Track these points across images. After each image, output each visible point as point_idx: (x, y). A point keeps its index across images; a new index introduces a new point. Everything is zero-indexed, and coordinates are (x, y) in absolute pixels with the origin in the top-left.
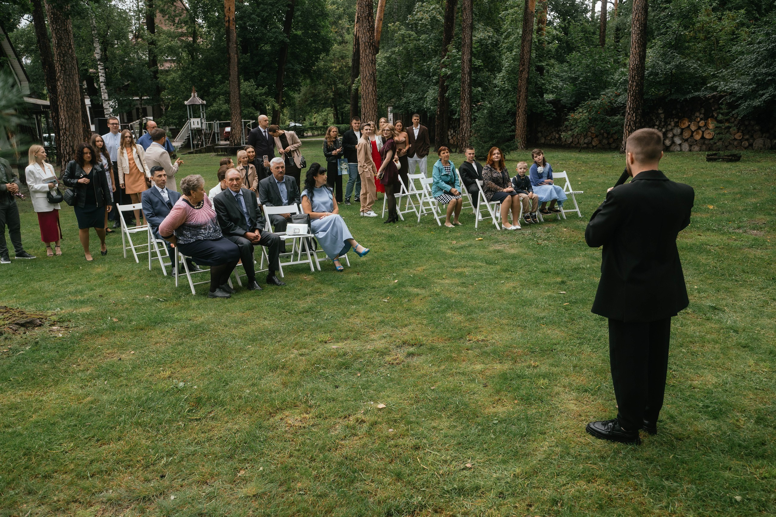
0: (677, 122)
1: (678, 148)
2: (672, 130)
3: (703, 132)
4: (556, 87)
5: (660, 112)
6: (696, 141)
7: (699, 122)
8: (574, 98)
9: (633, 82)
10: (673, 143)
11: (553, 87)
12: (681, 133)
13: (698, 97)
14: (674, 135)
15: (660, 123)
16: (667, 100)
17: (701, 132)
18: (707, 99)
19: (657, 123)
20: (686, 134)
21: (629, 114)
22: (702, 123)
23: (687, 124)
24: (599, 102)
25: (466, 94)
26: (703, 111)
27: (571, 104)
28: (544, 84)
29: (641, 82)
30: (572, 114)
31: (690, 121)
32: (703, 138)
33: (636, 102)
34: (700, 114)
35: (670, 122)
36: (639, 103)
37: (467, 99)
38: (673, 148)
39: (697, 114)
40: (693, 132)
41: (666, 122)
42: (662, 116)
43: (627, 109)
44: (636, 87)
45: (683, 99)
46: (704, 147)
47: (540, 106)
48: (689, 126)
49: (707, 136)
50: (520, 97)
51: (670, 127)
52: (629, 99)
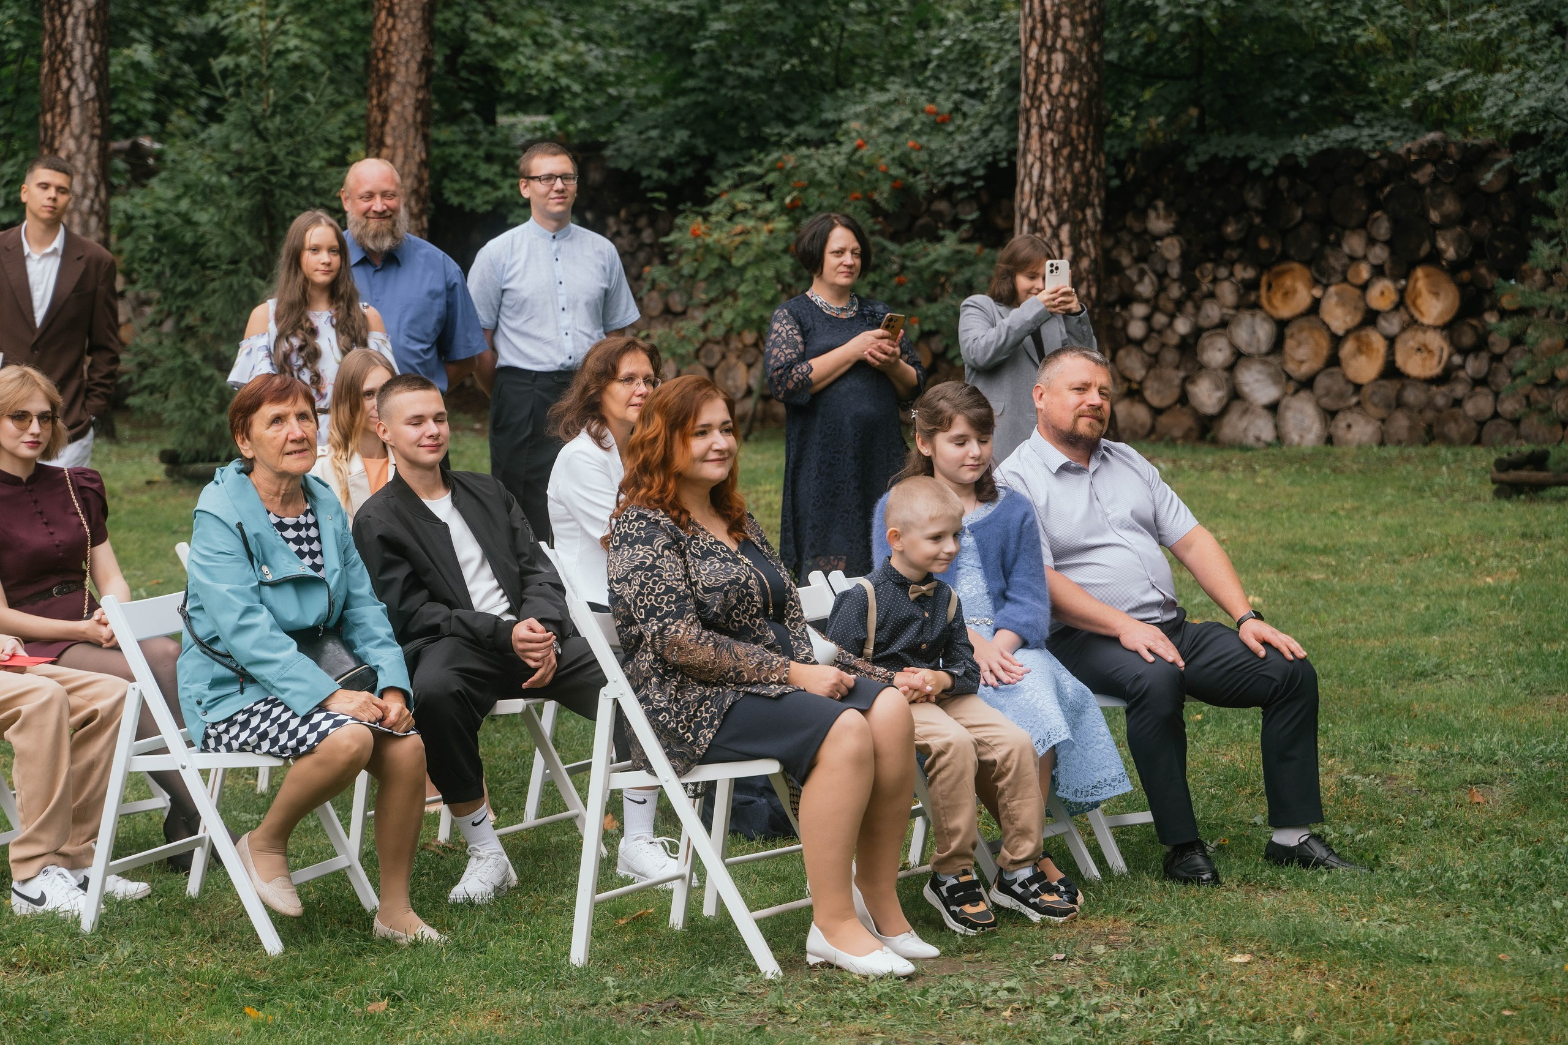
0: (1251, 286)
1: (1263, 428)
2: (1224, 324)
3: (1391, 341)
4: (578, 69)
5: (1158, 223)
6: (1358, 388)
7: (1364, 287)
8: (681, 135)
9: (1051, 50)
10: (1235, 395)
11: (558, 66)
12: (1278, 345)
13: (1350, 150)
14: (1239, 356)
15: (1161, 289)
16: (1191, 164)
17: (1379, 343)
18: (1401, 167)
19: (1145, 288)
20: (1302, 353)
21: (1035, 227)
22: (1381, 295)
23: (1302, 298)
24: (840, 161)
25: (77, 73)
26: (1383, 228)
27: (667, 165)
28: (506, 48)
29: (1091, 56)
30: (696, 223)
31: (1321, 277)
32: (1391, 371)
33: (1070, 159)
34: (1371, 241)
35: (1215, 280)
36: (1085, 171)
37: (83, 104)
38: (1233, 426)
39: (1354, 243)
40: (1337, 341)
41: (1189, 282)
42: (1171, 249)
43: (1024, 198)
44: (1067, 77)
45: (1274, 161)
46: (1401, 422)
47: (486, 171)
48: (1315, 307)
49: (1415, 365)
50: (385, 109)
51: (1212, 312)
52: (1035, 144)
